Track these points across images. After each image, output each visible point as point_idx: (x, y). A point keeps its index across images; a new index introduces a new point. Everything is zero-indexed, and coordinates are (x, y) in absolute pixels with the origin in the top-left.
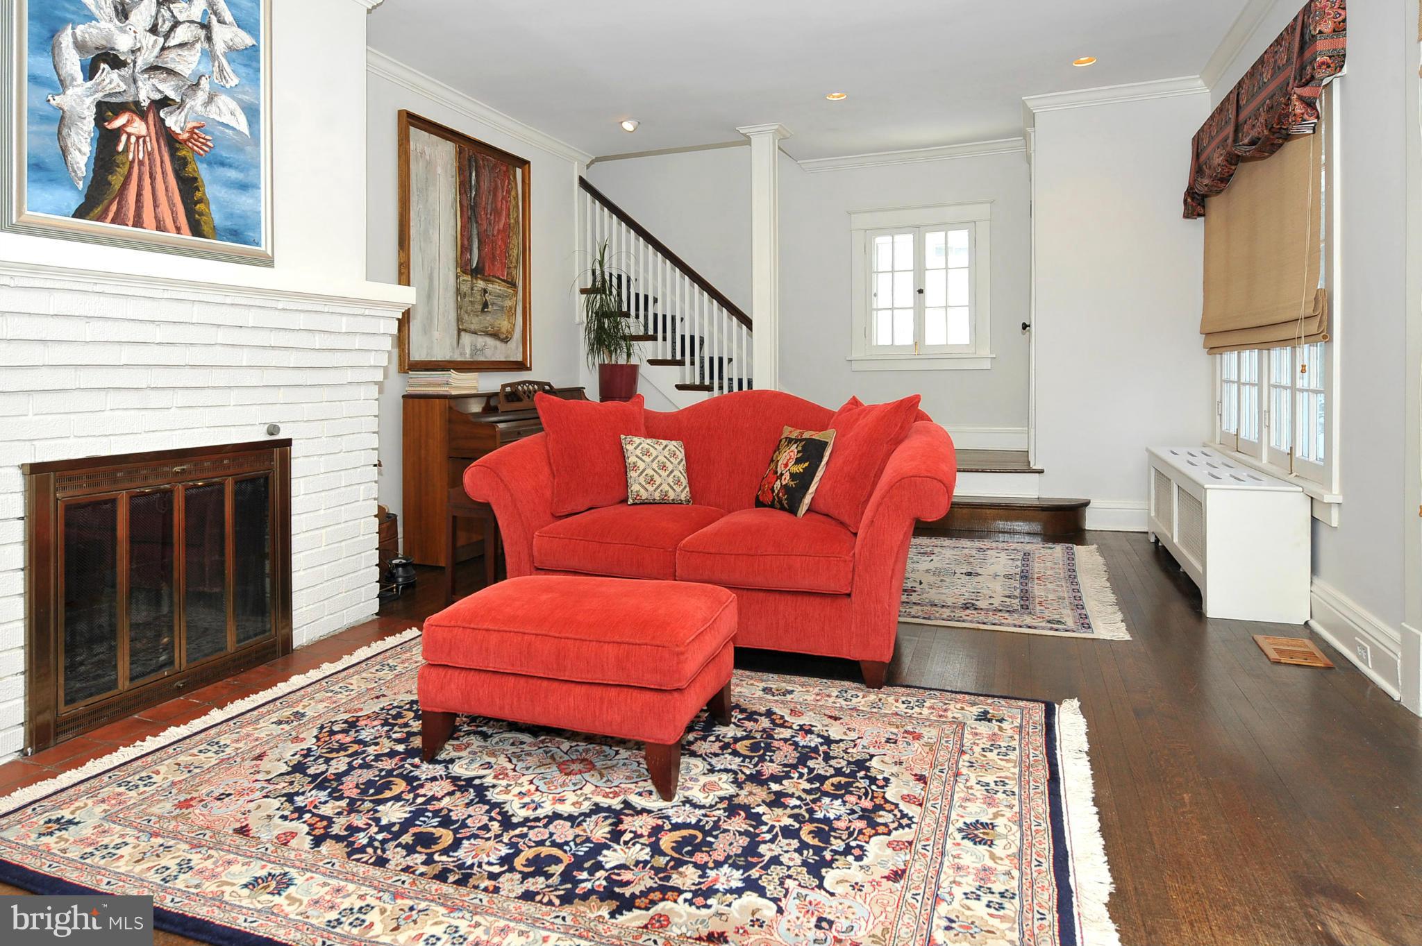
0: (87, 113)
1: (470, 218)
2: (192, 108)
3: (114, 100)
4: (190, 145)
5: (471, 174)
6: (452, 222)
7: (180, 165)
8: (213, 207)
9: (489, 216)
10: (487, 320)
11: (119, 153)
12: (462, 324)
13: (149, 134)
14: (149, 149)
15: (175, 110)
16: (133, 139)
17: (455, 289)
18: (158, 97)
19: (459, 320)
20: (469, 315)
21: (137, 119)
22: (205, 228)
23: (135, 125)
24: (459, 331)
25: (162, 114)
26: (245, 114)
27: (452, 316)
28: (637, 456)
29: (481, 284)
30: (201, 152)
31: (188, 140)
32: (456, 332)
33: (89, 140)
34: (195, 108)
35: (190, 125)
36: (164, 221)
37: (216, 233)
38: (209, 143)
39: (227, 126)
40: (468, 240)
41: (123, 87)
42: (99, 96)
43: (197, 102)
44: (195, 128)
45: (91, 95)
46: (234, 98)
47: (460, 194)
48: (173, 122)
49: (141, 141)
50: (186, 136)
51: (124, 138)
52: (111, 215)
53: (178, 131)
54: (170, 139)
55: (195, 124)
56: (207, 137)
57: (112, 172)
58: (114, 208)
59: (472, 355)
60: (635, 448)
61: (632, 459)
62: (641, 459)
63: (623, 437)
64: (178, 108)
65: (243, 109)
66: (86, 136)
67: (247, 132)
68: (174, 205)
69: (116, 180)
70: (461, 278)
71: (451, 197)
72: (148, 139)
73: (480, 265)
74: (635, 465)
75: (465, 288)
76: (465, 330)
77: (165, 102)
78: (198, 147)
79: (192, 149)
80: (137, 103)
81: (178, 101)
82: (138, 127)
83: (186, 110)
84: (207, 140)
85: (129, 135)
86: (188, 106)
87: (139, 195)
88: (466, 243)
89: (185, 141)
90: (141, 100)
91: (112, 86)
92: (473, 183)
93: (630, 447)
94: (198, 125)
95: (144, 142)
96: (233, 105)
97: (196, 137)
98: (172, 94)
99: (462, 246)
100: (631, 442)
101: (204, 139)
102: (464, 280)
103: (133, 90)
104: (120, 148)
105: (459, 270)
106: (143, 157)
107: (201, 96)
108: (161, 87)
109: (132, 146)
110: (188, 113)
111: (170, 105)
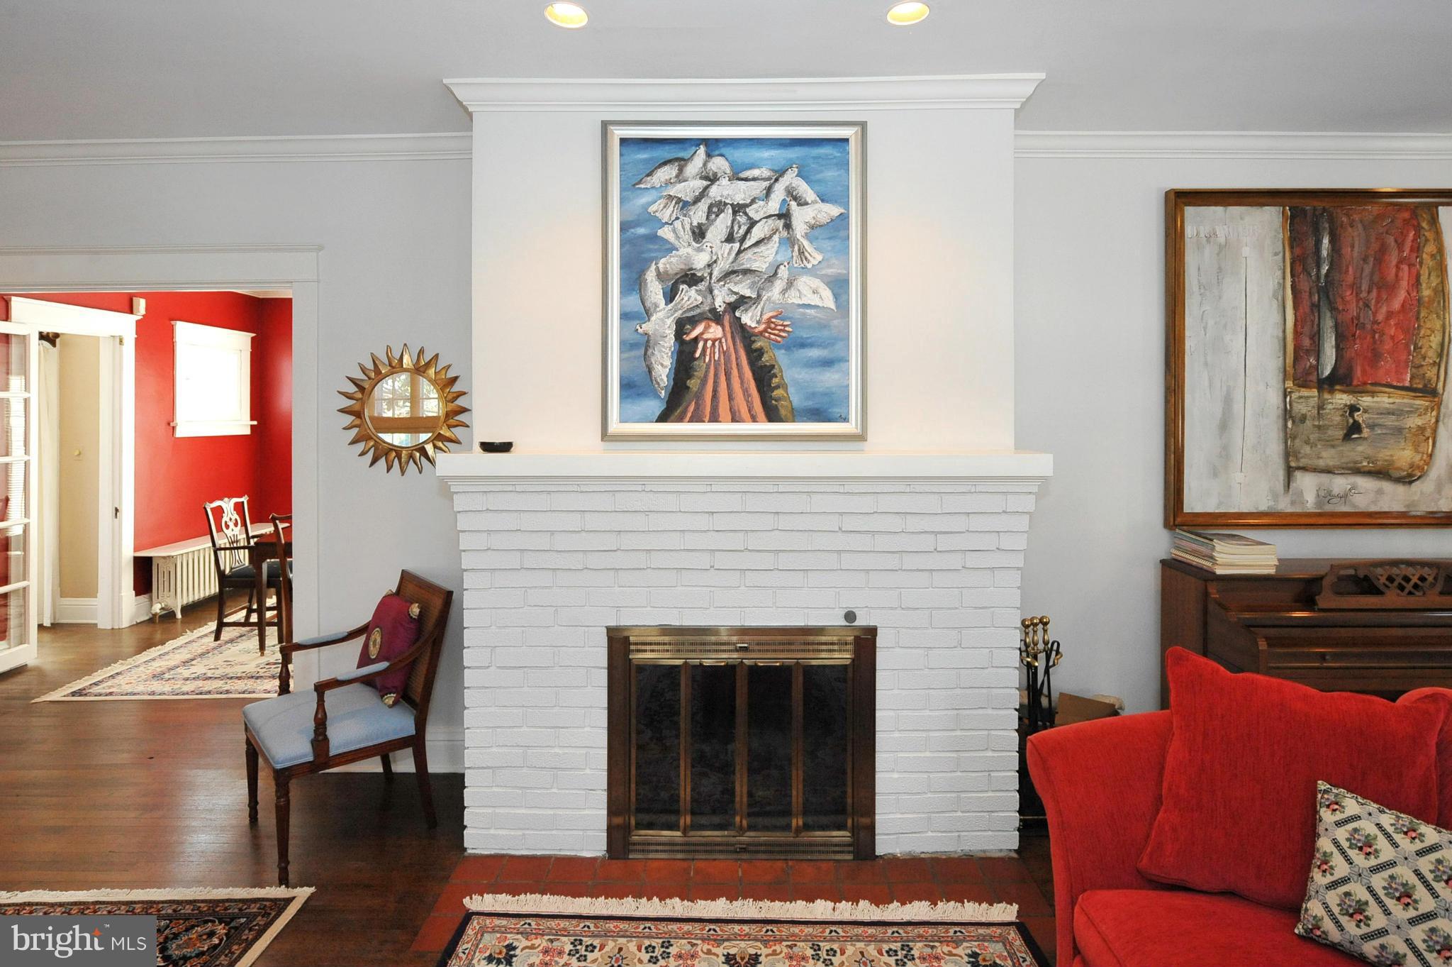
0: (668, 332)
1: (1316, 307)
2: (769, 299)
3: (692, 313)
4: (767, 335)
5: (1318, 243)
6: (1276, 317)
7: (755, 356)
8: (791, 390)
9: (1363, 295)
10: (1359, 451)
11: (696, 359)
12: (1298, 459)
13: (725, 335)
14: (725, 349)
15: (751, 307)
16: (709, 344)
17: (1280, 412)
18: (732, 299)
19: (1288, 454)
20: (1313, 445)
21: (713, 325)
22: (783, 412)
23: (711, 330)
24: (1290, 472)
25: (737, 314)
26: (830, 289)
27: (1275, 448)
28: (1336, 843)
29: (1342, 399)
30: (779, 339)
31: (765, 331)
32: (1281, 474)
33: (670, 354)
34: (773, 299)
35: (765, 317)
36: (739, 412)
37: (795, 415)
38: (787, 329)
39: (809, 306)
40: (1312, 338)
41: (700, 299)
42: (678, 314)
43: (774, 292)
44: (772, 317)
45: (672, 315)
46: (816, 276)
47: (1292, 276)
48: (748, 318)
49: (717, 343)
50: (762, 327)
51: (701, 345)
52: (689, 415)
53: (753, 325)
54: (745, 335)
55: (771, 314)
56: (786, 323)
57: (690, 377)
58: (692, 408)
59: (1319, 503)
60: (1339, 824)
61: (1324, 844)
62: (1343, 852)
63: (1322, 785)
64: (754, 303)
65: (828, 284)
66: (667, 351)
67: (832, 306)
68: (749, 395)
69: (693, 384)
70: (1294, 396)
71: (1272, 281)
72: (723, 340)
73: (1341, 371)
74: (1326, 859)
75: (1300, 408)
76: (1304, 469)
77: (742, 301)
78: (774, 334)
79: (769, 338)
80: (713, 310)
81: (753, 296)
82: (715, 331)
83: (762, 303)
84: (785, 326)
85: (706, 341)
86: (764, 299)
87: (715, 391)
88: (1306, 342)
89: (761, 333)
90: (717, 307)
91: (689, 303)
92: (1324, 253)
93: (1327, 816)
94: (775, 314)
95: (720, 342)
96: (817, 283)
97: (773, 326)
98: (747, 293)
99: (1297, 349)
100: (1335, 805)
101: (782, 325)
102: (1300, 397)
103: (709, 300)
104: (697, 355)
105: (1289, 384)
106: (719, 358)
107: (779, 285)
108: (735, 290)
109: (708, 351)
110: (764, 305)
111: (746, 303)
